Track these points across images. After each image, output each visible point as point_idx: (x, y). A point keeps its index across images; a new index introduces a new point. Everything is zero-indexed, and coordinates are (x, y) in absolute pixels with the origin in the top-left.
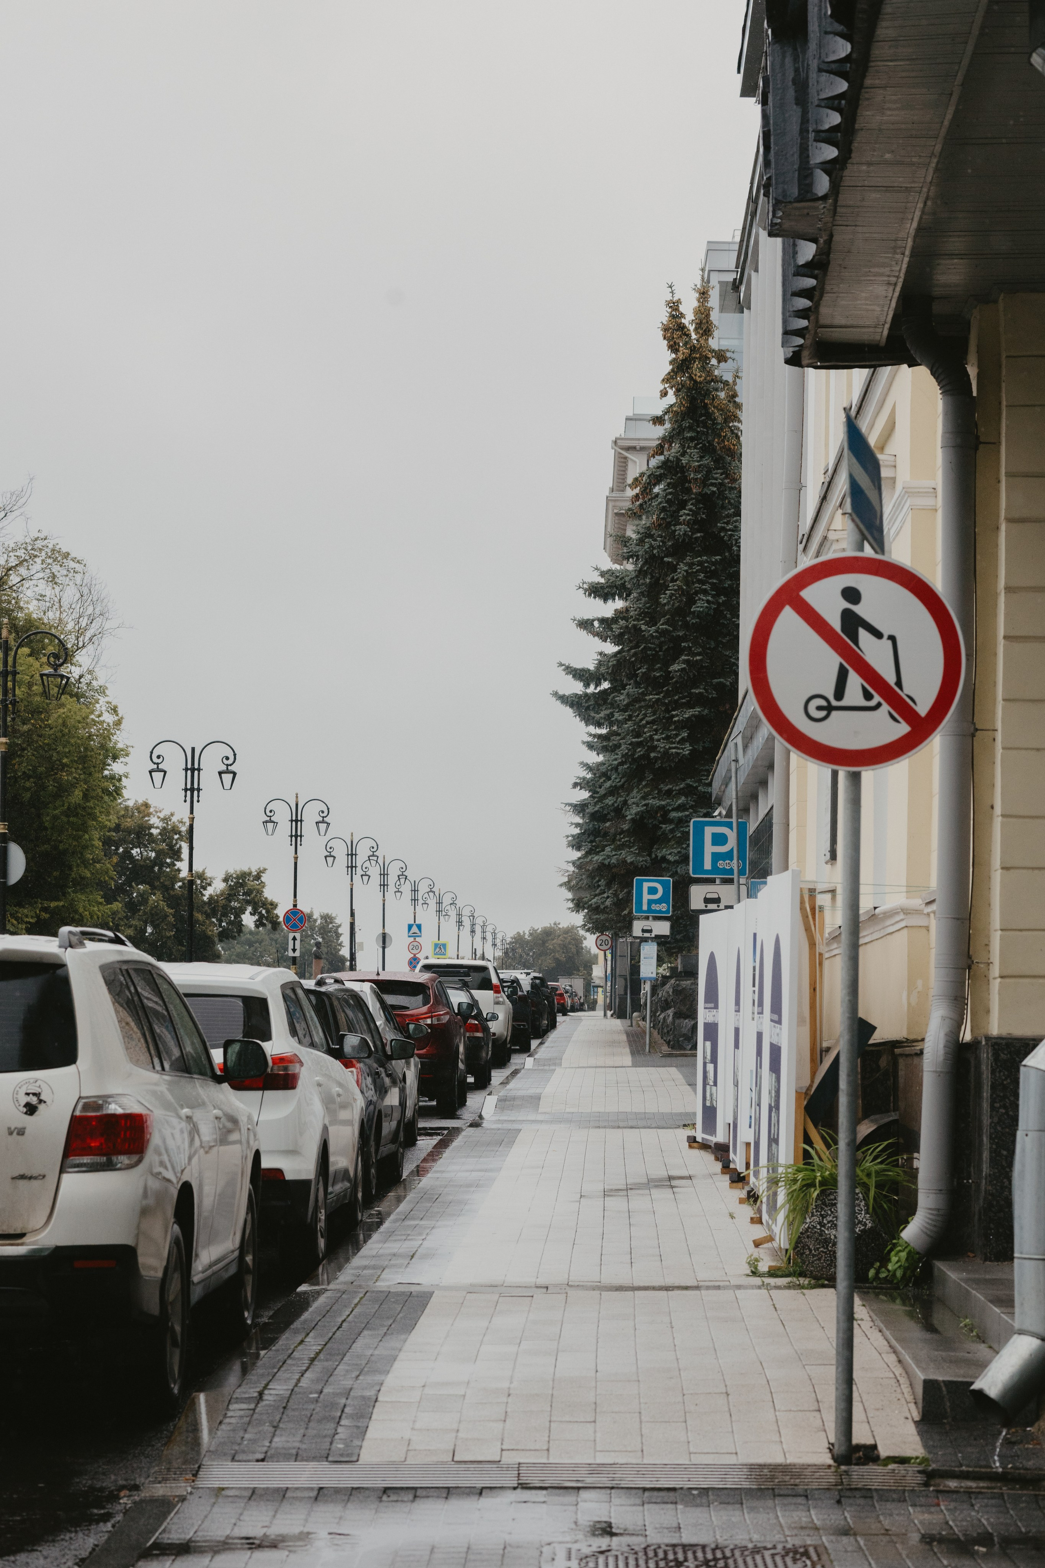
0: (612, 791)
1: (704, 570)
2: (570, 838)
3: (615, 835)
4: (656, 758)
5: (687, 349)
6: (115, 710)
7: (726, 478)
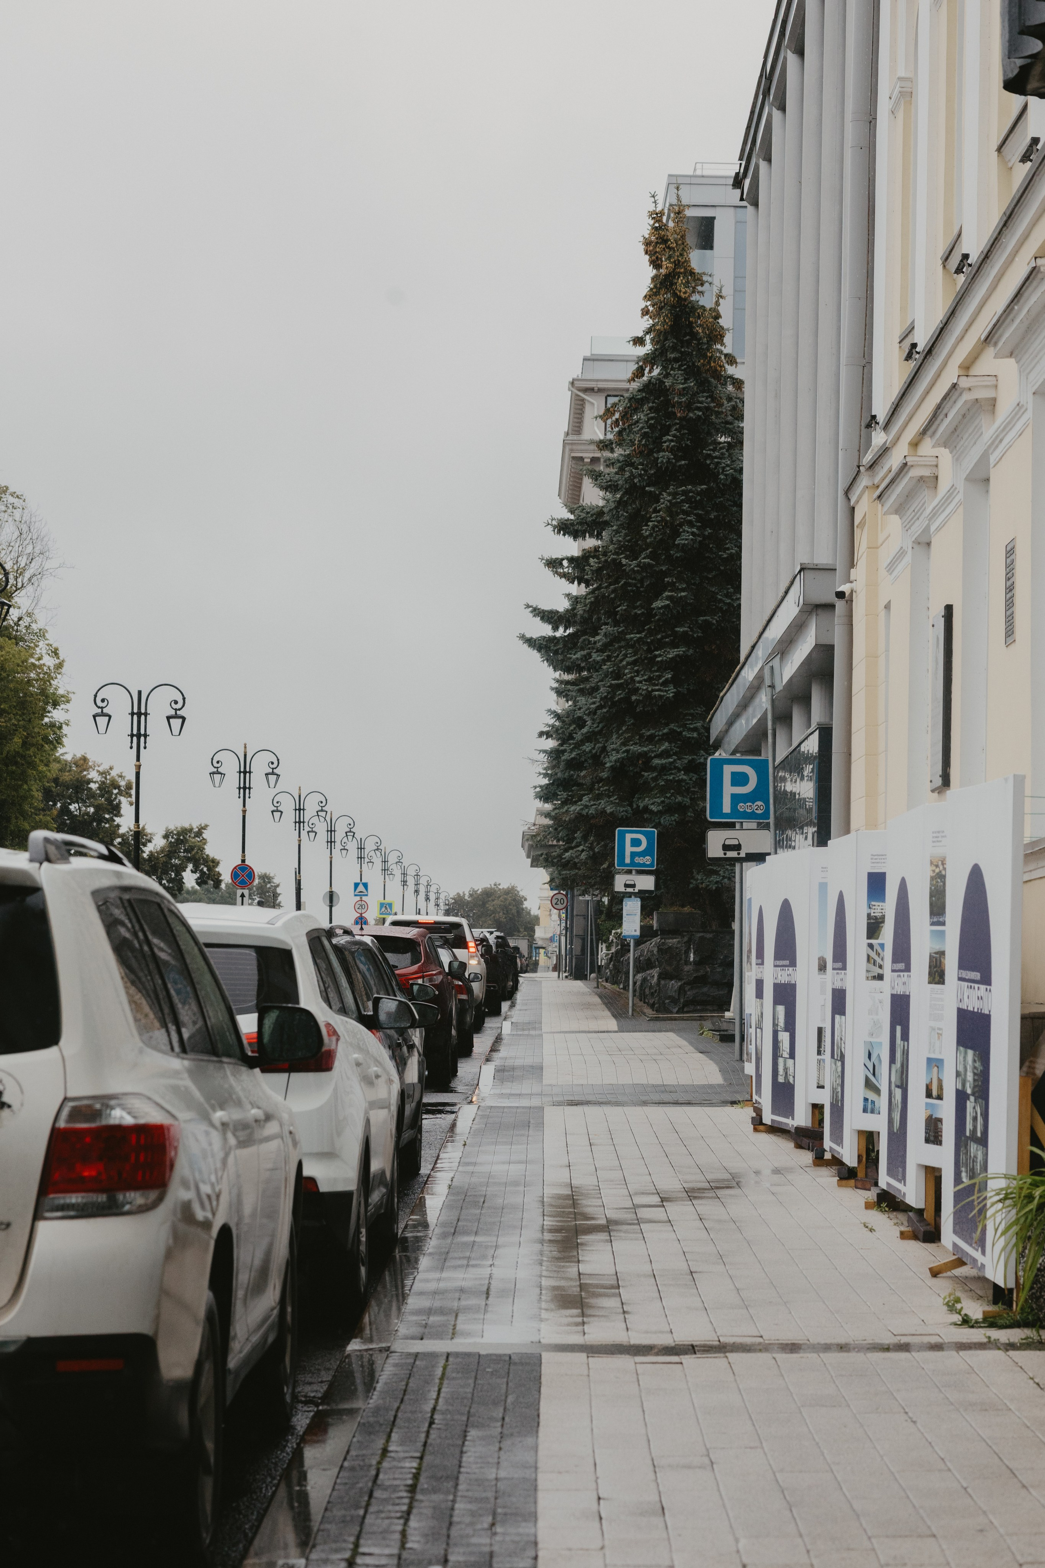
0: (589, 738)
1: (688, 500)
2: (538, 789)
3: (593, 784)
4: (638, 701)
5: (671, 263)
6: (55, 653)
7: (713, 401)
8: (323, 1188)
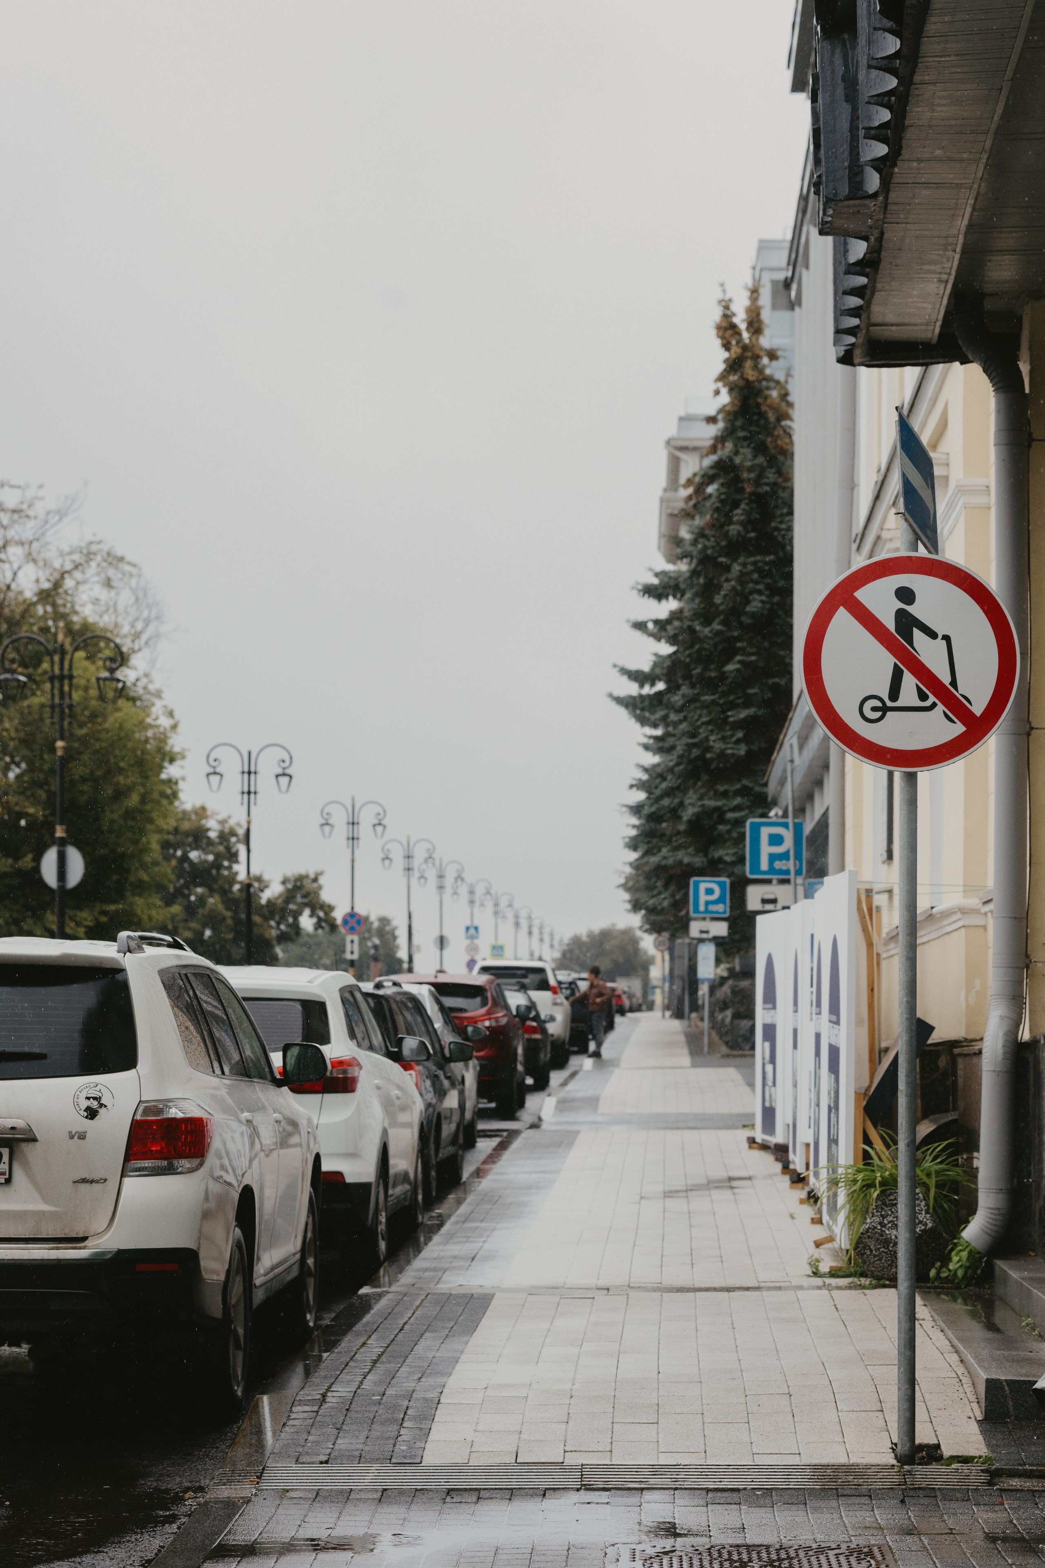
0: (669, 793)
1: (759, 571)
2: (627, 840)
3: (671, 836)
4: (712, 759)
5: (739, 347)
6: (171, 714)
7: (779, 477)
8: (349, 1179)
